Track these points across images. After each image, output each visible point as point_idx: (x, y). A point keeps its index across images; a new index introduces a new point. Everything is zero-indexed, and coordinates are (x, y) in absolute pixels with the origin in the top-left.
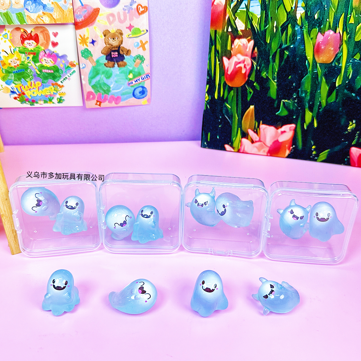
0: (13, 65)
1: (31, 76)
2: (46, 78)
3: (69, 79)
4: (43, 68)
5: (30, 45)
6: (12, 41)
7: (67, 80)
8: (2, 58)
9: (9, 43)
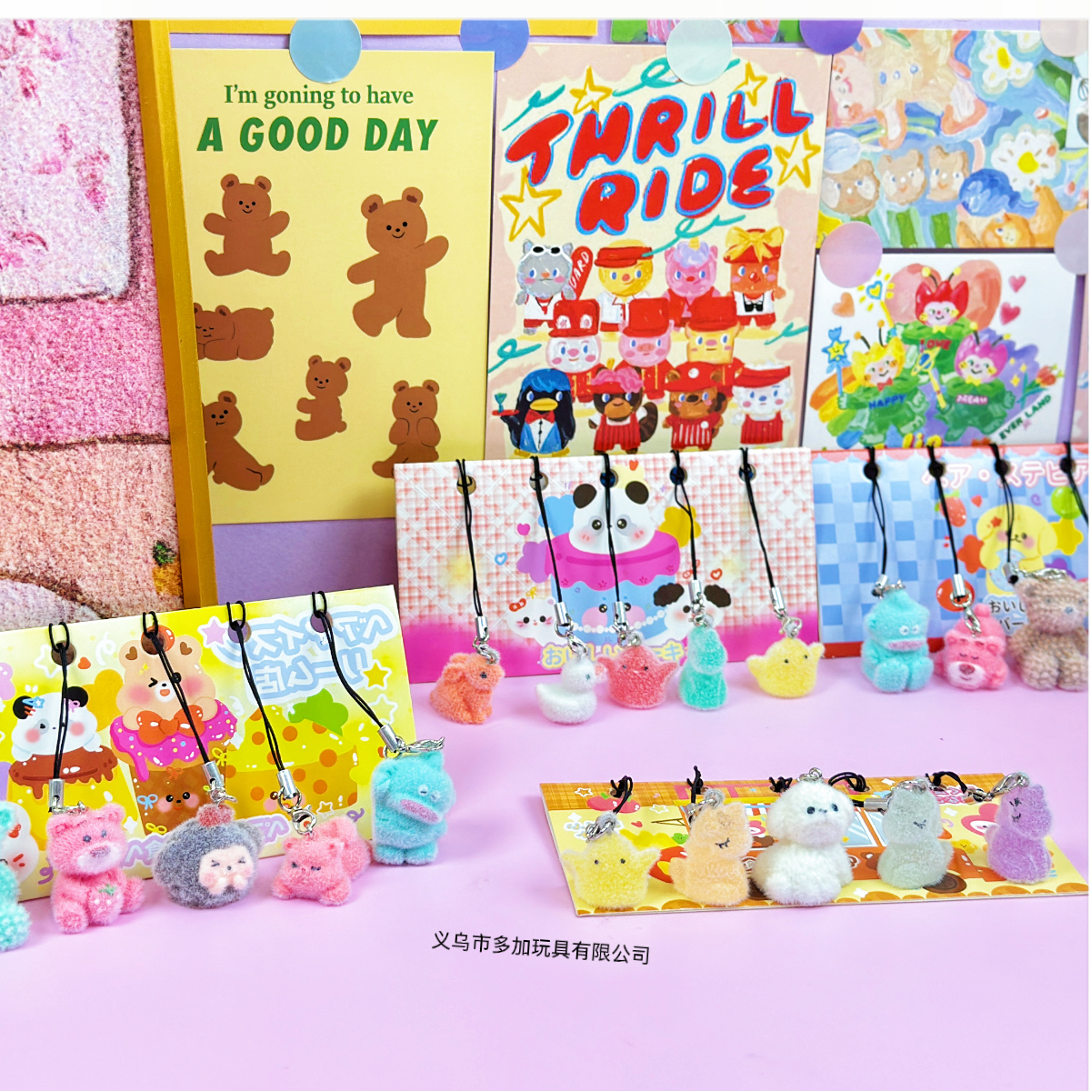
0: (874, 382)
1: (918, 418)
2: (961, 422)
3: (1027, 425)
4: (959, 389)
5: (940, 317)
6: (891, 306)
7: (1020, 428)
8: (849, 359)
9: (880, 313)
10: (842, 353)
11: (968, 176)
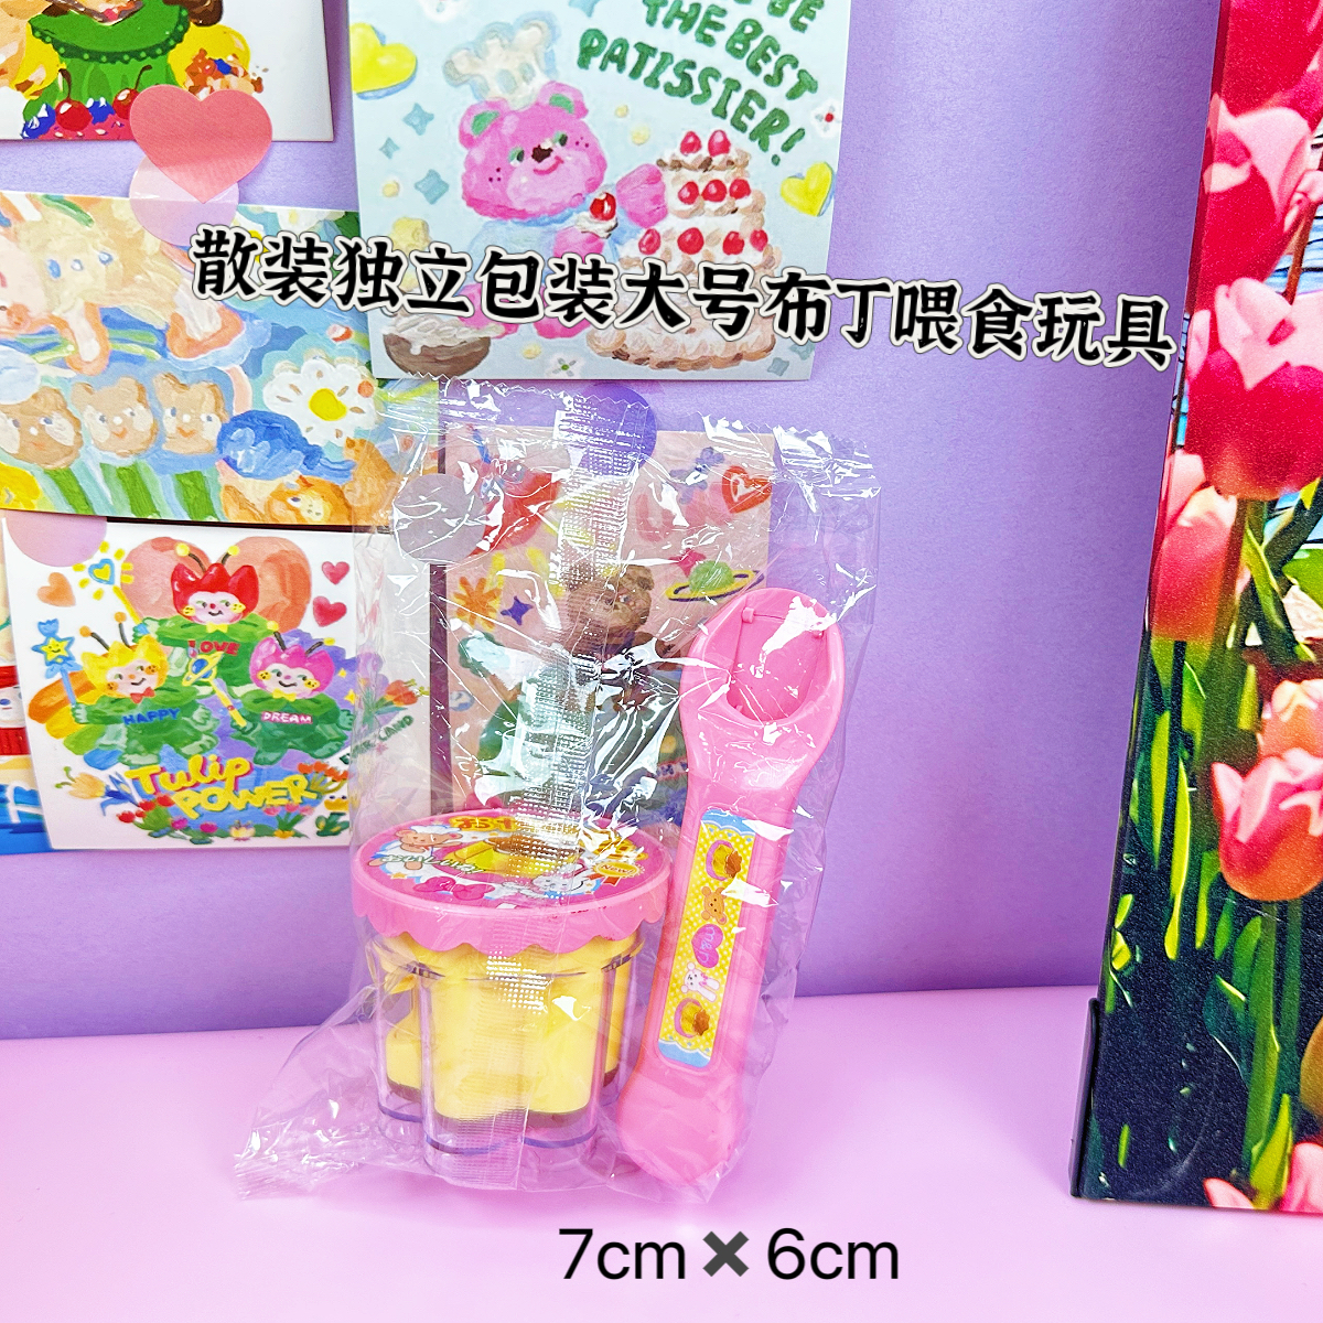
0: (125, 691)
1: (205, 737)
2: (273, 743)
3: (380, 750)
4: (262, 705)
5: (216, 613)
6: (131, 594)
7: (372, 753)
8: (78, 661)
9: (114, 602)
10: (66, 654)
11: (228, 420)
